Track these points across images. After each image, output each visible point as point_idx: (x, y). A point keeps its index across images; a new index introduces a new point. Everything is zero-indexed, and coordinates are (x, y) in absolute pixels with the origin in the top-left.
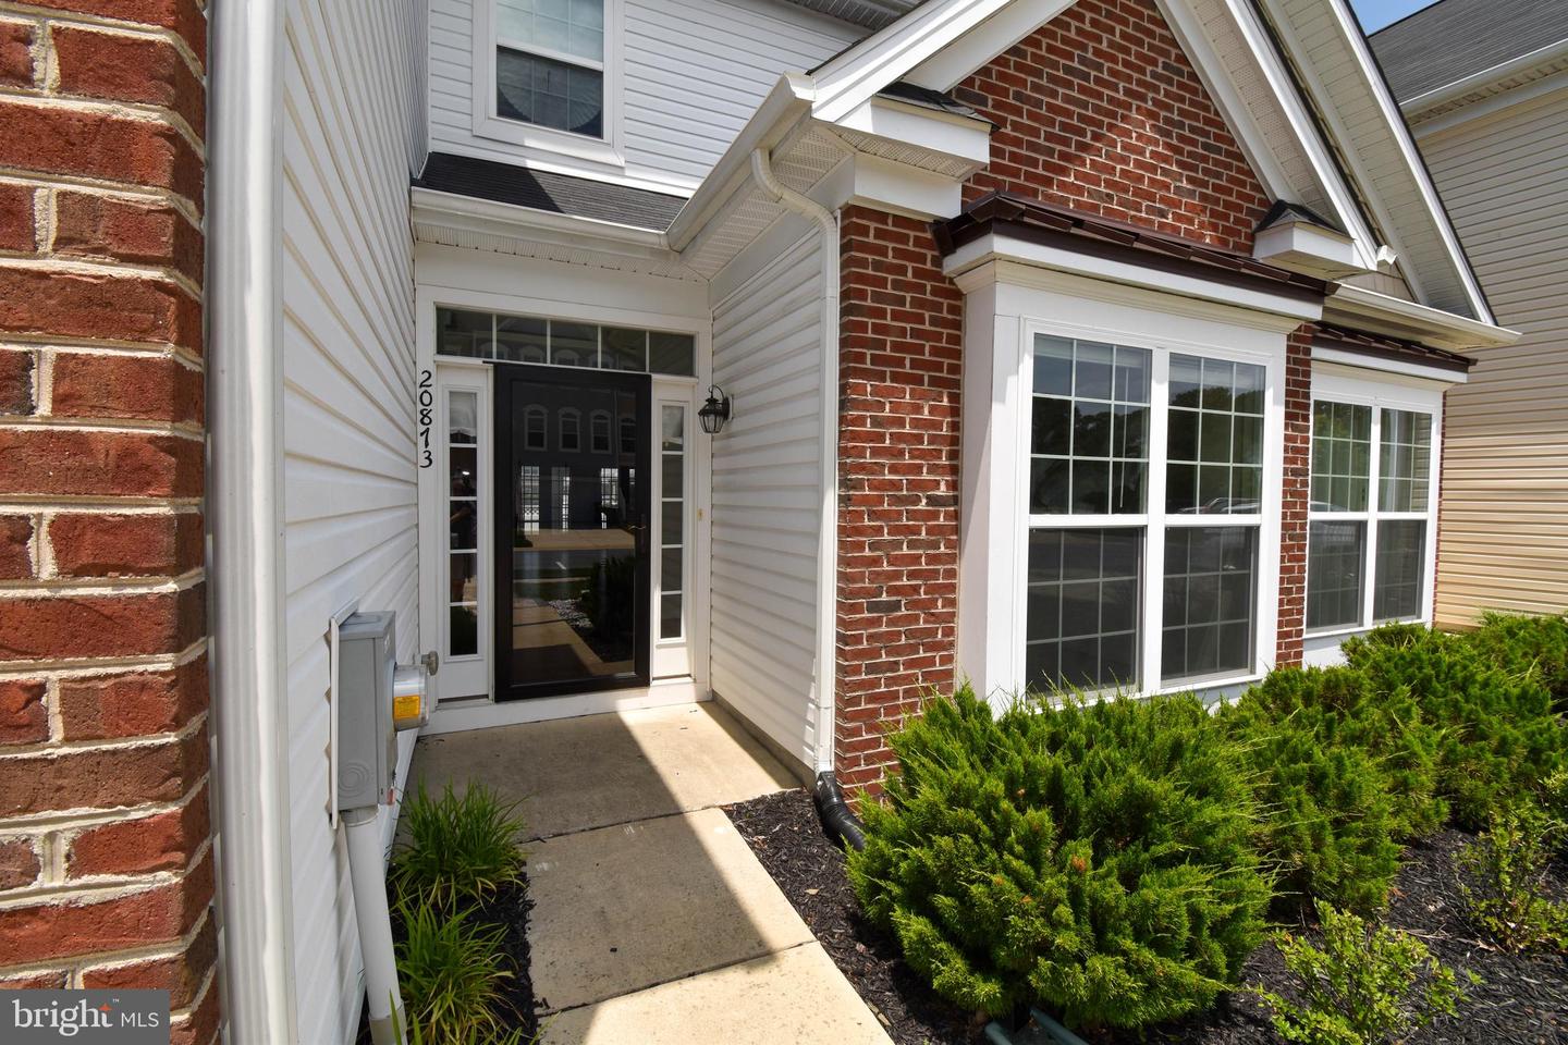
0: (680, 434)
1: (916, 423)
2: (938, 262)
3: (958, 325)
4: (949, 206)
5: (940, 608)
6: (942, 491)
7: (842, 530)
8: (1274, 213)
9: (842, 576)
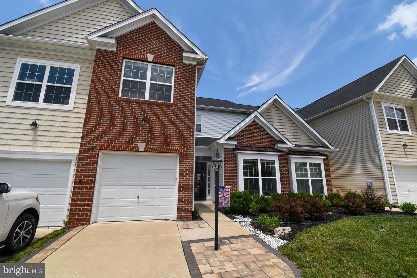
0: (210, 168)
1: (232, 168)
2: (233, 152)
3: (236, 158)
4: (234, 147)
5: (235, 187)
6: (235, 174)
7: (225, 178)
8: (277, 142)
9: (225, 183)
